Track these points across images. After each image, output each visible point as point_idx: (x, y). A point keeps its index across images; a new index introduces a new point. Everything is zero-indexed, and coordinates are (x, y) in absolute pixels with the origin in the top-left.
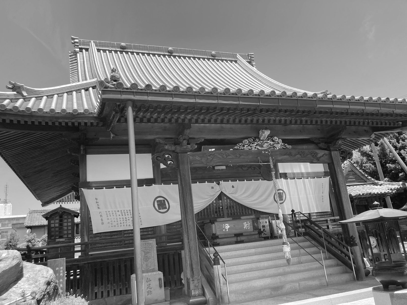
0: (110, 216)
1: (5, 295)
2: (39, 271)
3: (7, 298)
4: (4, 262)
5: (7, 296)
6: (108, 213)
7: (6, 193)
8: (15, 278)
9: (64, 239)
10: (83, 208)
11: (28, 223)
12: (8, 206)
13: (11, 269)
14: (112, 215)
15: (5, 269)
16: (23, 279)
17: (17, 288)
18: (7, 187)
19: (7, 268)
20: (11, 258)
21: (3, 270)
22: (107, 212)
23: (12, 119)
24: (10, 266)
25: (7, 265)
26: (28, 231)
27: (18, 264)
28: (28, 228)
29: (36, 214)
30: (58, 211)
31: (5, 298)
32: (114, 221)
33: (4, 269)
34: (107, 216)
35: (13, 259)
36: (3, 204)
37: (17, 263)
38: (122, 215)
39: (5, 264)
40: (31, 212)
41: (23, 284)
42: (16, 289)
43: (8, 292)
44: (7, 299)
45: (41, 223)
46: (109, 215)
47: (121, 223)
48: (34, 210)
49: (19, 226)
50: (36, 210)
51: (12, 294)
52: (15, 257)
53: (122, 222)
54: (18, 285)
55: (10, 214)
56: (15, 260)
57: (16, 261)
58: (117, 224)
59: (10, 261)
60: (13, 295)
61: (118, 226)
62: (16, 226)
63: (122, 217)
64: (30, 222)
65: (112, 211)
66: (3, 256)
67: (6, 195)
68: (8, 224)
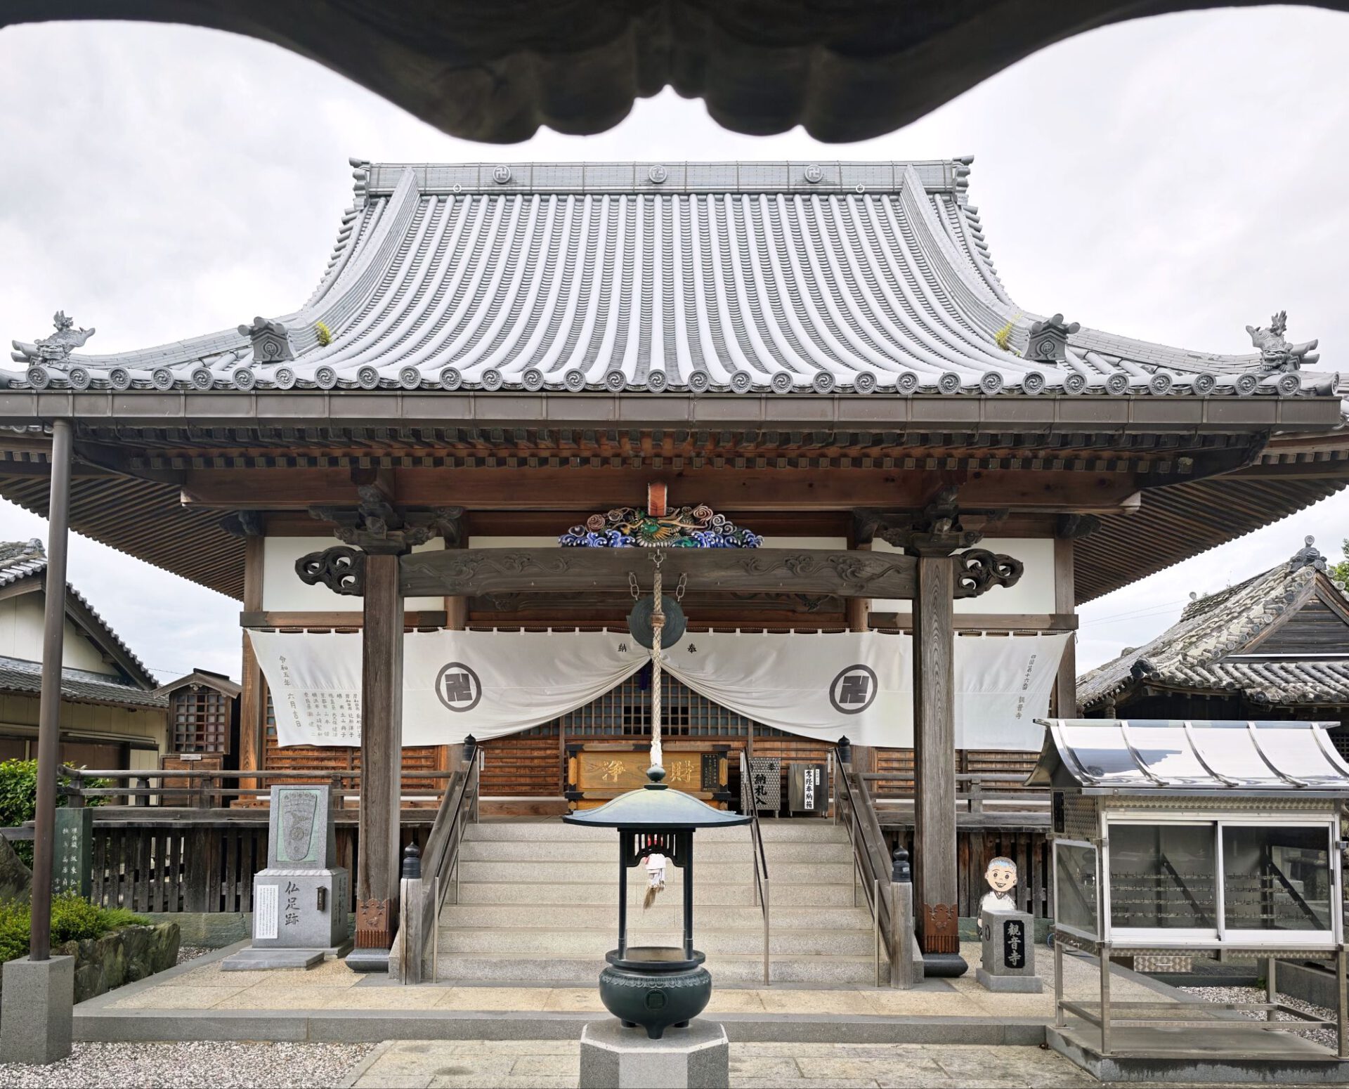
0: (317, 706)
6: (311, 698)
10: (249, 680)
14: (321, 704)
22: (310, 695)
30: (190, 683)
32: (327, 721)
34: (309, 707)
38: (350, 708)
46: (313, 705)
47: (344, 728)
53: (347, 725)
58: (335, 729)
61: (336, 735)
63: (350, 712)
65: (323, 695)
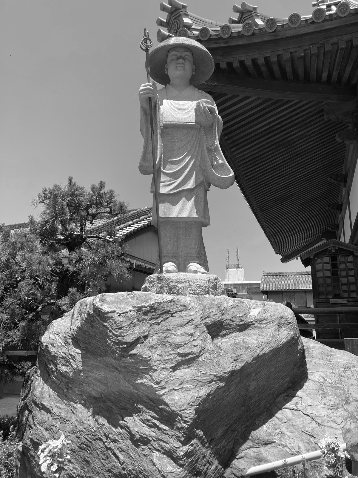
1: (265, 427)
2: (346, 368)
3: (271, 439)
4: (257, 331)
5: (270, 435)
7: (238, 258)
8: (288, 379)
9: (346, 299)
11: (263, 287)
12: (241, 271)
13: (276, 352)
15: (261, 353)
16: (308, 386)
17: (295, 412)
18: (238, 252)
19: (267, 350)
20: (273, 322)
21: (256, 355)
23: (243, 59)
24: (274, 345)
25: (266, 340)
26: (264, 297)
27: (293, 343)
28: (264, 294)
29: (272, 277)
31: (267, 438)
33: (258, 351)
35: (279, 327)
36: (235, 269)
37: (289, 337)
39: (261, 338)
40: (265, 275)
41: (309, 401)
42: (293, 414)
43: (274, 421)
44: (273, 445)
45: (279, 288)
48: (269, 272)
49: (254, 290)
50: (271, 272)
51: (284, 430)
52: (282, 320)
54: (296, 403)
55: (243, 279)
56: (283, 328)
57: (286, 332)
59: (271, 329)
60: (288, 434)
62: (251, 290)
64: (265, 286)
66: (251, 314)
67: (238, 259)
68: (242, 290)
